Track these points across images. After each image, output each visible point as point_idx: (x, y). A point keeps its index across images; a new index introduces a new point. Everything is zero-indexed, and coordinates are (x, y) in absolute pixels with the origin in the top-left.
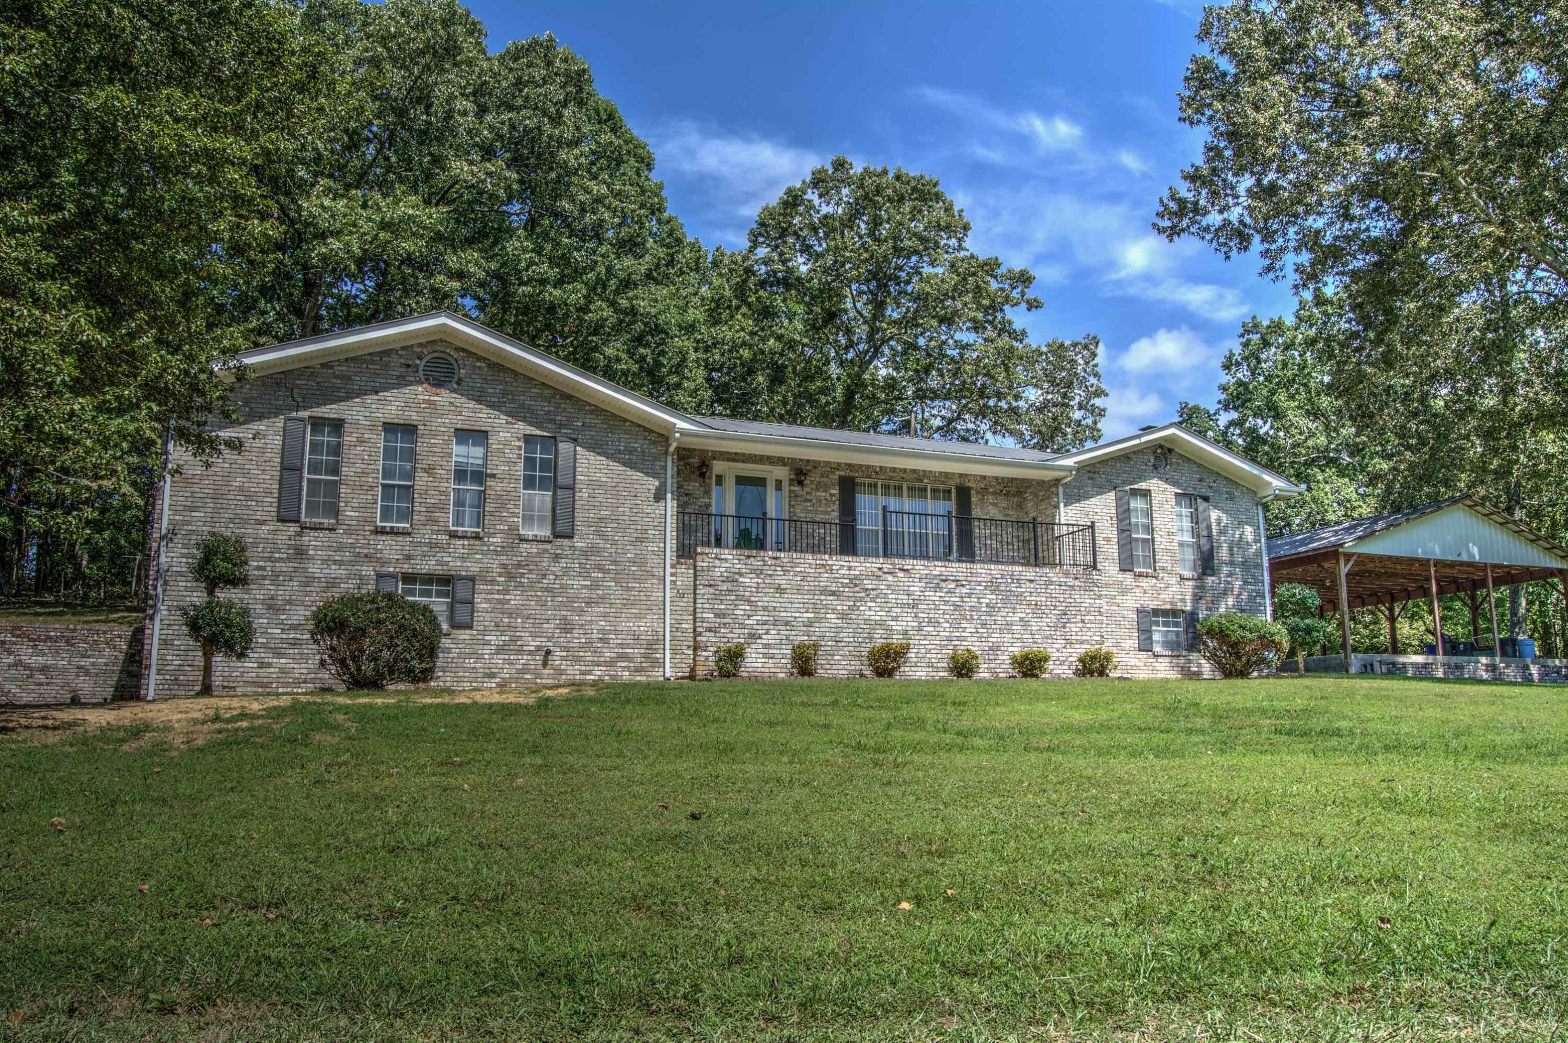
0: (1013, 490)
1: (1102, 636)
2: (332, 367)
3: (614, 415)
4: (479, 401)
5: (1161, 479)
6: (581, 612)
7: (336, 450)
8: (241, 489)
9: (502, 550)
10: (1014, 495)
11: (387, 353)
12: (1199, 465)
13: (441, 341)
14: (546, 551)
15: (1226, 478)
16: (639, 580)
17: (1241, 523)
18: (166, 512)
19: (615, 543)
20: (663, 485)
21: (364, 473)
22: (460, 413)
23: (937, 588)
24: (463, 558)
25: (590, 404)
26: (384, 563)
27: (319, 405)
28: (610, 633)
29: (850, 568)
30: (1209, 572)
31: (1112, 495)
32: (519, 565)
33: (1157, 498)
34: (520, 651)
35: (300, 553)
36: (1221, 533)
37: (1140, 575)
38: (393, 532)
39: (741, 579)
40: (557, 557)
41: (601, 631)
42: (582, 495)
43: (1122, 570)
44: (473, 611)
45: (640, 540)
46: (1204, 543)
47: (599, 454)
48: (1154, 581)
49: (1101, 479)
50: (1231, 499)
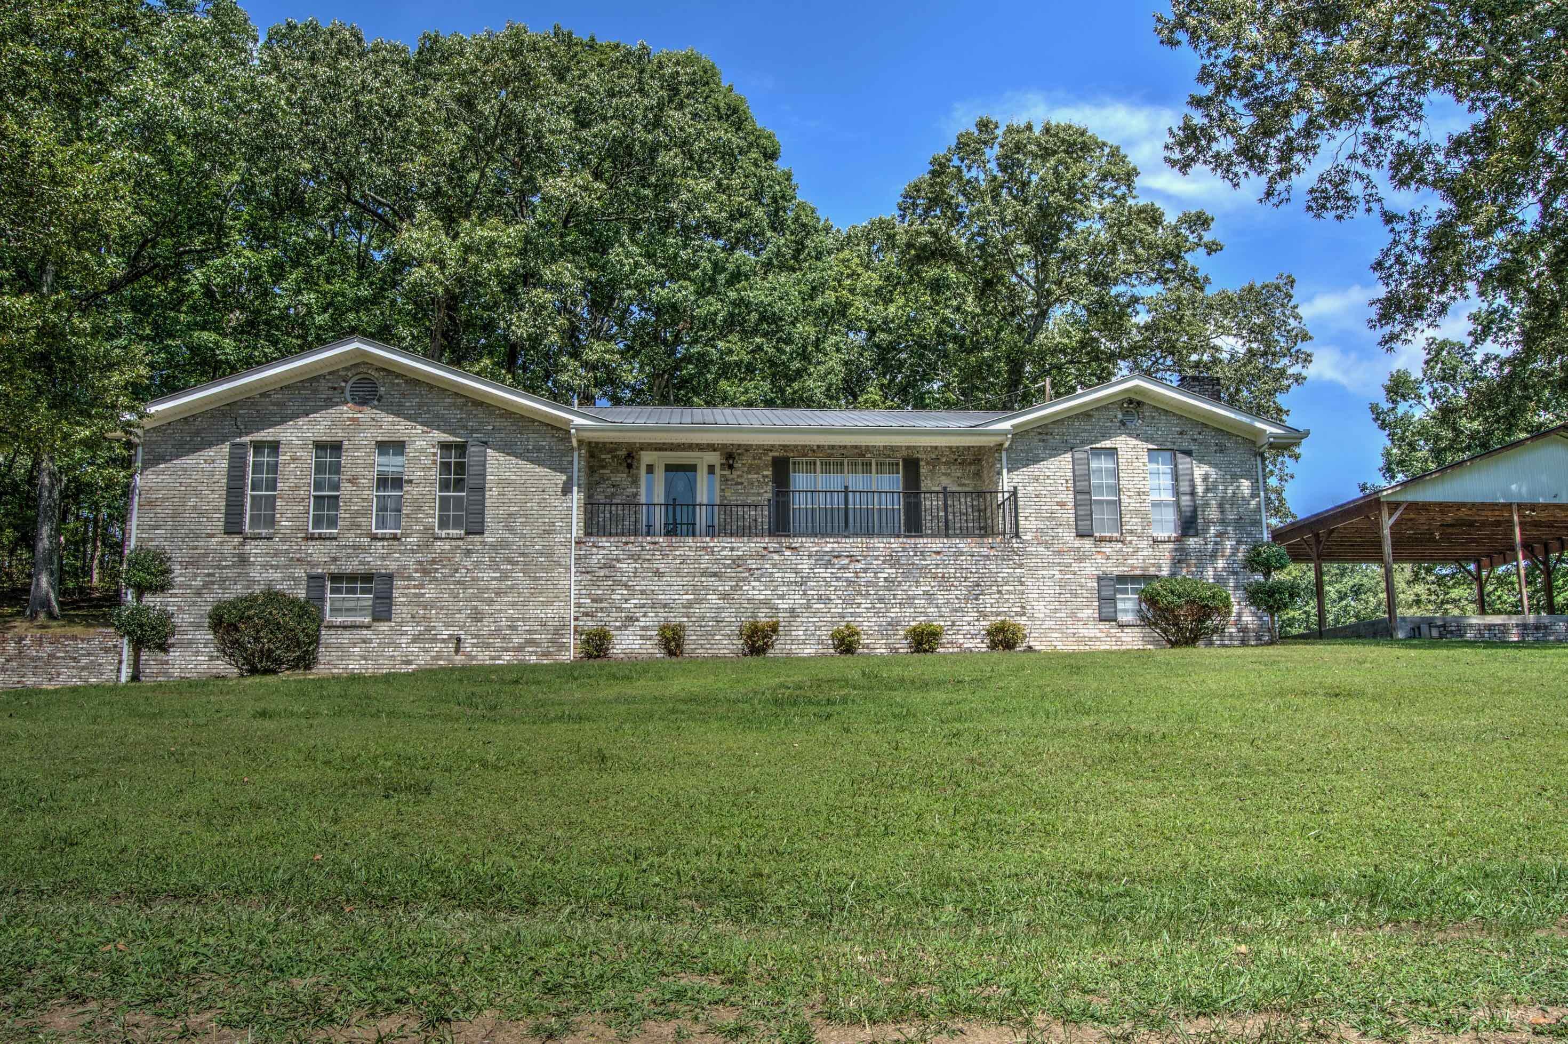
0: (969, 458)
1: (1023, 607)
2: (269, 396)
3: (522, 417)
4: (398, 415)
5: (1130, 435)
6: (490, 602)
7: (274, 468)
8: (195, 508)
9: (420, 548)
10: (970, 464)
11: (316, 379)
12: (1180, 417)
13: (364, 363)
14: (458, 547)
15: (1215, 429)
16: (546, 570)
17: (1235, 478)
18: (134, 532)
19: (523, 536)
20: (570, 479)
21: (297, 487)
22: (381, 427)
23: (829, 564)
24: (383, 558)
25: (499, 409)
26: (314, 565)
27: (258, 430)
28: (518, 619)
29: (732, 549)
30: (1191, 533)
31: (1068, 456)
32: (434, 562)
33: (1124, 456)
34: (434, 640)
35: (243, 560)
36: (1207, 490)
37: (1102, 540)
38: (321, 538)
39: (618, 565)
40: (468, 552)
41: (510, 619)
42: (492, 495)
43: (1080, 535)
44: (391, 605)
45: (548, 532)
46: (1186, 502)
47: (508, 454)
48: (1120, 545)
49: (1055, 440)
50: (1221, 451)
